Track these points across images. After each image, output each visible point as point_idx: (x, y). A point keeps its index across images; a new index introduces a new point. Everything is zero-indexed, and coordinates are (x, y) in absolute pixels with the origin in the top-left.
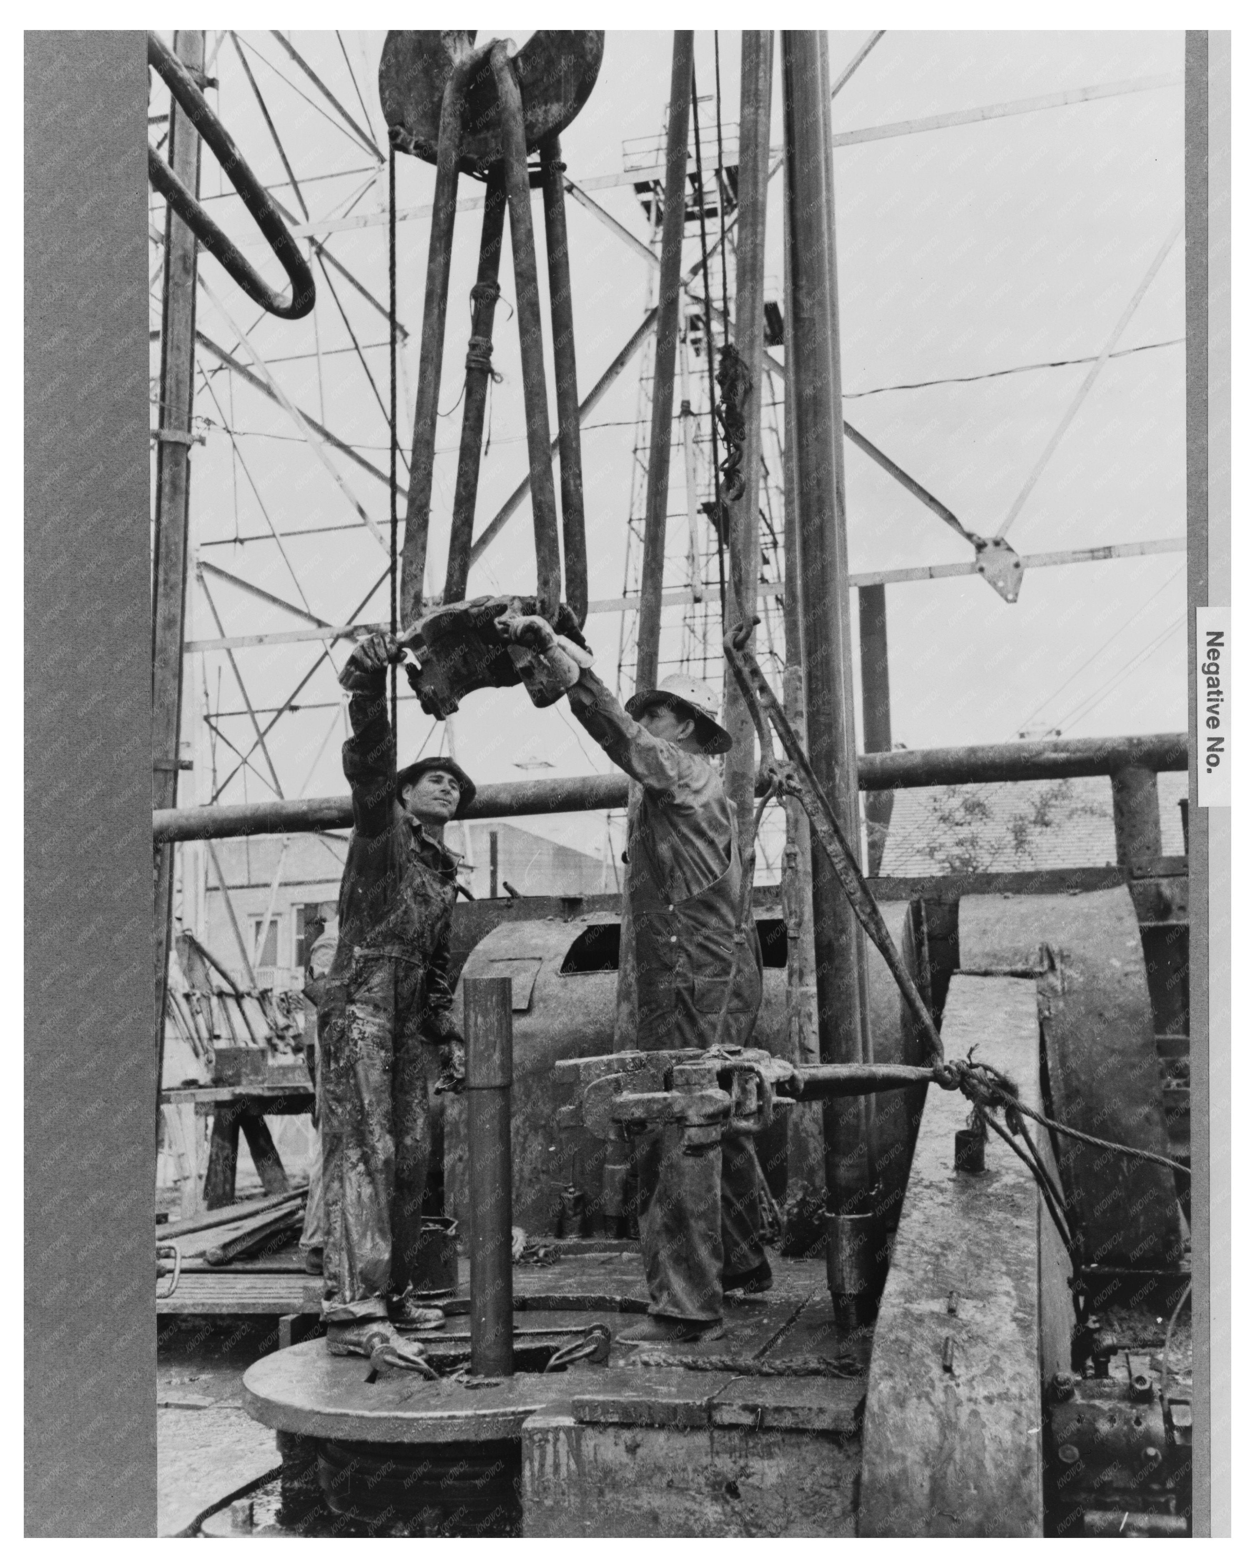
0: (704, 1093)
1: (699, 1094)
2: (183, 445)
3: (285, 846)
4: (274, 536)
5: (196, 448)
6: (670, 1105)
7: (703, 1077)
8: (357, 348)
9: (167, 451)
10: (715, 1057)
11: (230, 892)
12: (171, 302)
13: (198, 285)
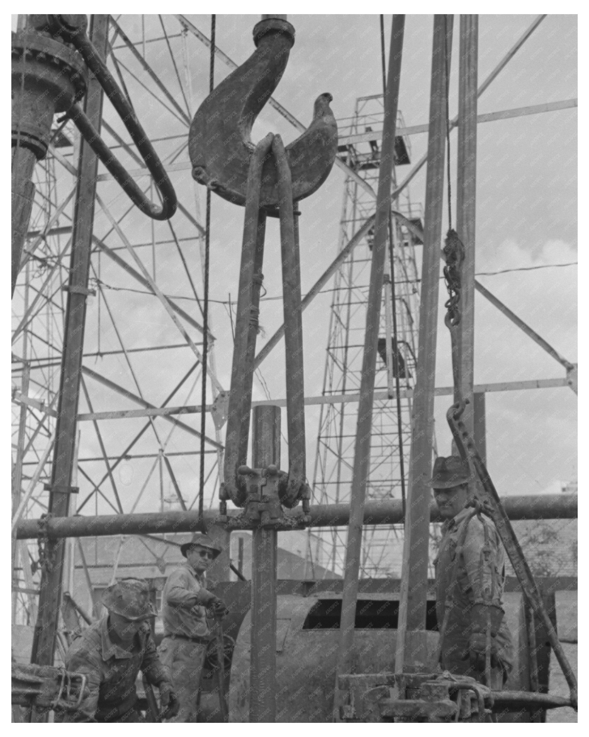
0: (441, 702)
1: (437, 702)
2: (83, 295)
3: (122, 542)
4: (123, 351)
5: (90, 298)
6: (418, 709)
7: (441, 691)
8: (176, 240)
9: (73, 299)
10: (446, 679)
11: (89, 570)
12: (79, 210)
13: (96, 202)
